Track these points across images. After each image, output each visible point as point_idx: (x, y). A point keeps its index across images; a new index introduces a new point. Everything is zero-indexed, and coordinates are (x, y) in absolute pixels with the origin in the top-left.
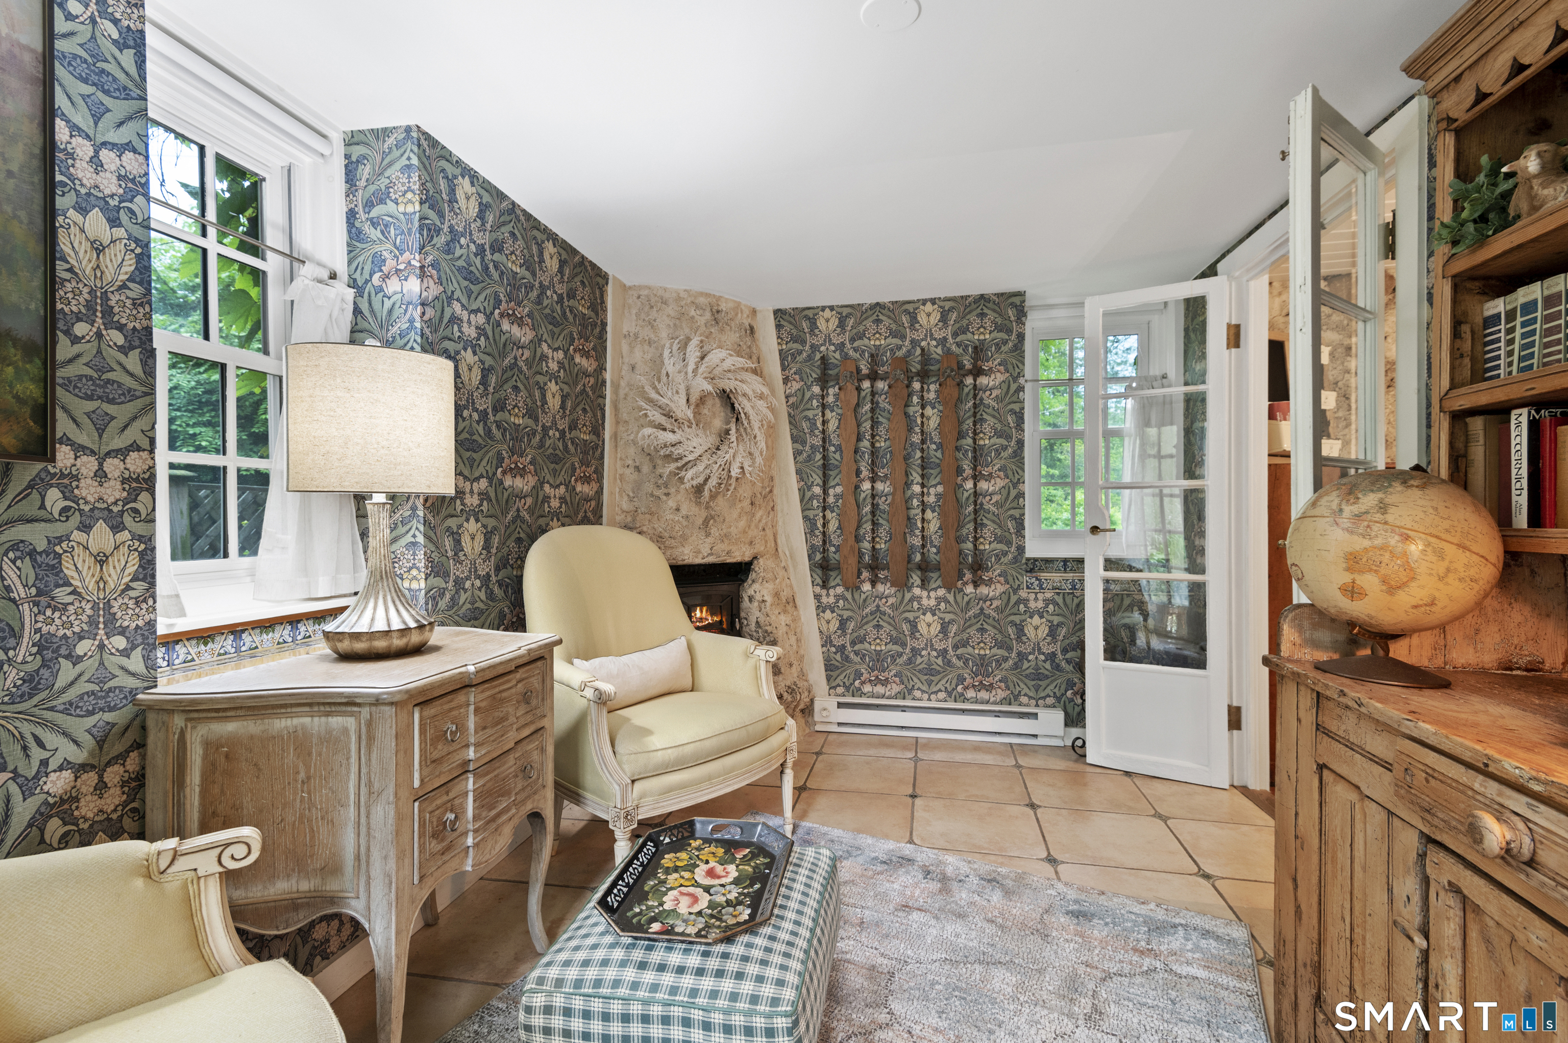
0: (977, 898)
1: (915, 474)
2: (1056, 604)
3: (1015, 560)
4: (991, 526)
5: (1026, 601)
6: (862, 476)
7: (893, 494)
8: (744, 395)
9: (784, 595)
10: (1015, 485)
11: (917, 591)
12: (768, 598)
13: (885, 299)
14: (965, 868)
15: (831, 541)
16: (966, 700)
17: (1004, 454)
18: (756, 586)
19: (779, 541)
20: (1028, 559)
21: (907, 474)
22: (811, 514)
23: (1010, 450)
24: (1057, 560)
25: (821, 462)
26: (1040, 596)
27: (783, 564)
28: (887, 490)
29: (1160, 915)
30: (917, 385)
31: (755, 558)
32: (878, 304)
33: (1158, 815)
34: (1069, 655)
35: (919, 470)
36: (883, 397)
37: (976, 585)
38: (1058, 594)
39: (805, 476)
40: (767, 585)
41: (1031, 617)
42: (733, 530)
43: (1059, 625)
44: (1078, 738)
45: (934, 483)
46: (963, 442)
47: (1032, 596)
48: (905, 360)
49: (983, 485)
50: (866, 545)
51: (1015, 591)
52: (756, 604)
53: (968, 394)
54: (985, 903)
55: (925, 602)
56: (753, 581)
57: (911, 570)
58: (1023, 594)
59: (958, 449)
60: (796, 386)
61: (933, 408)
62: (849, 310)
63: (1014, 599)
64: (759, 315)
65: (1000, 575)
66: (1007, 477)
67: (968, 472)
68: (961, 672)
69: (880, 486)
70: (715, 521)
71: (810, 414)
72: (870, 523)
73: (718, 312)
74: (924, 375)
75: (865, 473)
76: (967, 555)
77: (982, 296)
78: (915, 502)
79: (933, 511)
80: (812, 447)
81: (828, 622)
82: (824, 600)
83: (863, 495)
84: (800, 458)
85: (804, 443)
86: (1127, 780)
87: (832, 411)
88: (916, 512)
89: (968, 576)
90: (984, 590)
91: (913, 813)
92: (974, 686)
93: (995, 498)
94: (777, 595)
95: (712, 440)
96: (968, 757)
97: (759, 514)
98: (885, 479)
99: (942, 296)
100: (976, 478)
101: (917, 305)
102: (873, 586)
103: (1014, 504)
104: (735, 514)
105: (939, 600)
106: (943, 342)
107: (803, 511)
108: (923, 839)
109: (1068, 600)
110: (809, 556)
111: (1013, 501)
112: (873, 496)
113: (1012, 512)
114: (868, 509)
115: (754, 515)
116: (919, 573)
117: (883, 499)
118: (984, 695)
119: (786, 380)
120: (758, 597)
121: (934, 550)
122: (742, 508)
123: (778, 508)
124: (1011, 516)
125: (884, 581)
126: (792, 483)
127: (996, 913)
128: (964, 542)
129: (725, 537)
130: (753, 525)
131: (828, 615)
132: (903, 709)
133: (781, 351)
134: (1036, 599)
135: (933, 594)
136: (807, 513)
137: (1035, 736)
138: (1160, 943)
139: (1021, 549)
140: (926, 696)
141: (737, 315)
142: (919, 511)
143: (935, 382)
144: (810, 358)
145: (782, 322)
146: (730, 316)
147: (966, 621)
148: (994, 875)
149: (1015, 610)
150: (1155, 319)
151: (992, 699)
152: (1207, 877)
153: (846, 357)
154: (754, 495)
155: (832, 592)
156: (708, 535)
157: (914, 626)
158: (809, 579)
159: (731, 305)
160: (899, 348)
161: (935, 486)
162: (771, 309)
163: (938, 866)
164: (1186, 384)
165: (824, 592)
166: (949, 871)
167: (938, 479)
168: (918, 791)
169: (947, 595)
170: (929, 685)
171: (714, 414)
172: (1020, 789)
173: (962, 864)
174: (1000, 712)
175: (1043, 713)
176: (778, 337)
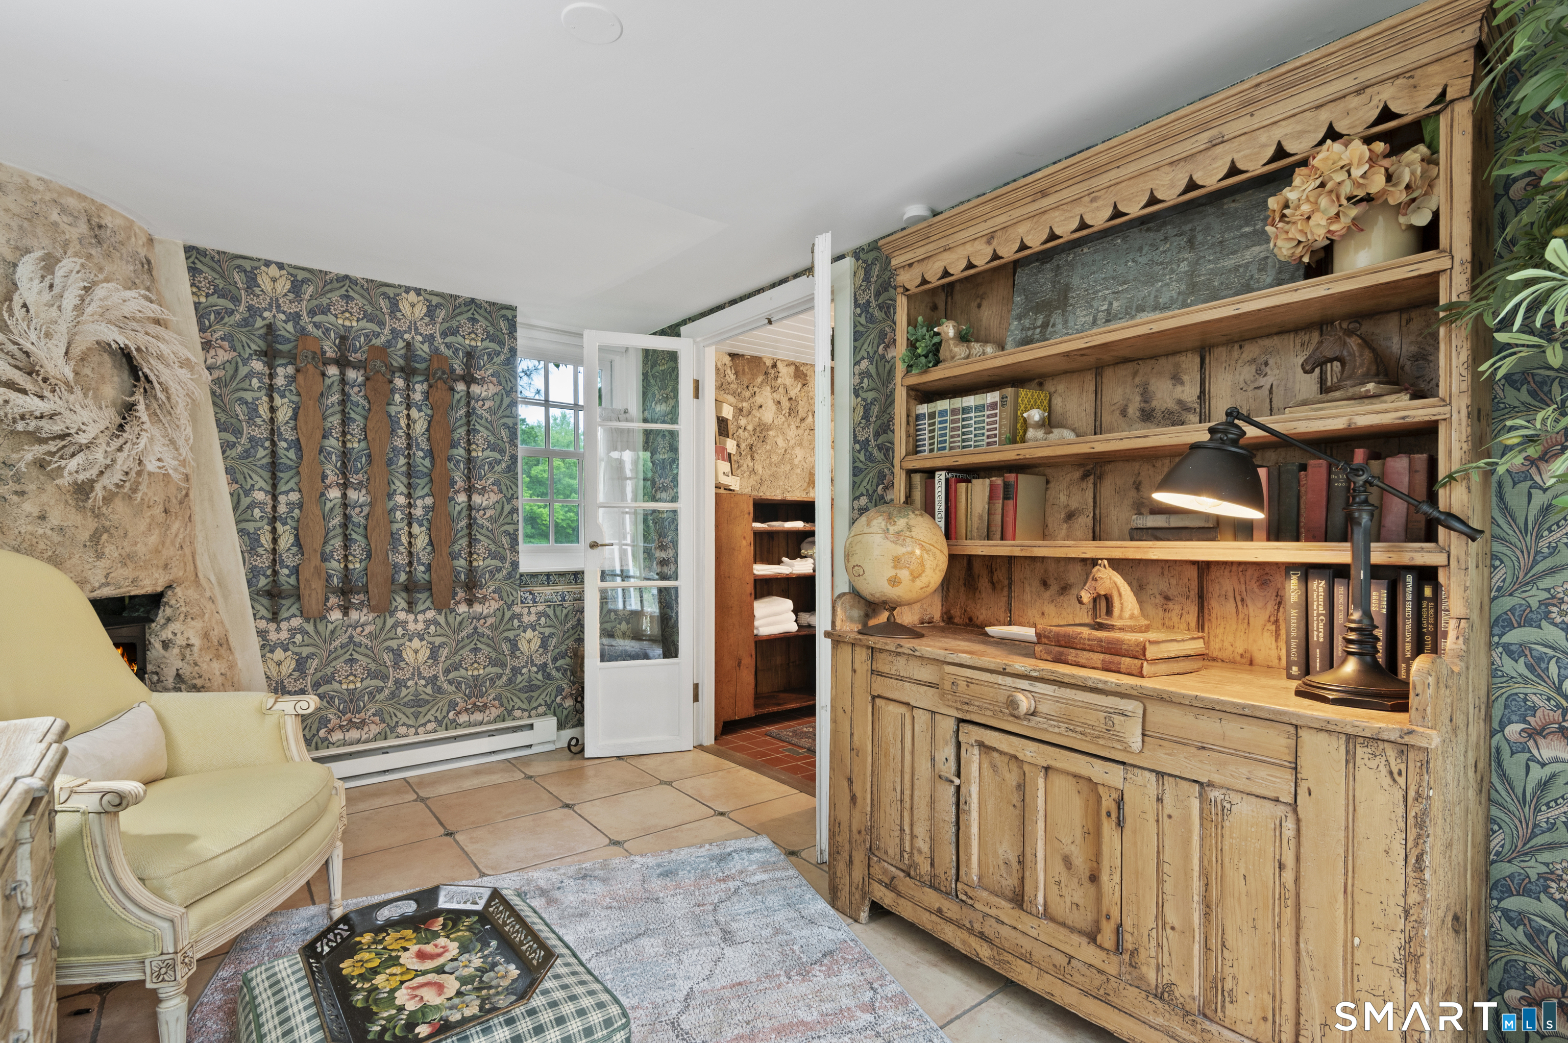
0: (584, 896)
1: (398, 483)
2: (547, 616)
3: (510, 576)
4: (485, 541)
5: (519, 616)
6: (328, 482)
7: (371, 504)
8: (160, 357)
9: (215, 635)
10: (509, 501)
11: (401, 615)
12: (196, 641)
13: (358, 272)
14: (555, 877)
15: (282, 561)
16: (458, 726)
17: (498, 468)
18: (175, 626)
19: (198, 563)
20: (521, 575)
21: (390, 483)
22: (250, 527)
23: (504, 465)
24: (541, 574)
25: (267, 460)
26: (533, 610)
27: (208, 594)
28: (362, 499)
29: (716, 850)
30: (399, 382)
31: (170, 587)
32: (346, 277)
33: (662, 783)
34: (558, 664)
35: (405, 481)
36: (356, 389)
37: (470, 603)
38: (549, 606)
39: (240, 477)
40: (193, 623)
41: (524, 631)
42: (141, 549)
43: (551, 635)
44: (572, 739)
45: (421, 494)
46: (455, 452)
47: (526, 610)
48: (382, 352)
49: (477, 499)
50: (335, 565)
51: (509, 607)
52: (176, 651)
53: (459, 401)
54: (593, 896)
55: (411, 626)
56: (169, 620)
57: (394, 592)
58: (517, 609)
59: (450, 459)
60: (223, 356)
61: (420, 410)
62: (307, 275)
63: (508, 614)
64: (158, 247)
65: (494, 592)
66: (501, 491)
67: (460, 484)
68: (452, 697)
69: (353, 495)
70: (111, 535)
71: (248, 396)
72: (340, 538)
73: (100, 227)
74: (408, 372)
75: (331, 478)
76: (459, 573)
77: (473, 300)
78: (399, 515)
79: (421, 525)
80: (251, 439)
81: (279, 664)
82: (273, 636)
83: (329, 505)
84: (233, 453)
85: (238, 433)
86: (621, 762)
87: (283, 396)
88: (400, 526)
89: (461, 594)
90: (478, 608)
91: (463, 849)
92: (467, 710)
93: (489, 513)
94: (206, 636)
95: (109, 417)
96: (476, 782)
97: (176, 526)
98: (359, 486)
99: (429, 289)
100: (470, 490)
101: (398, 291)
102: (346, 614)
103: (508, 520)
104: (142, 526)
105: (428, 623)
106: (430, 339)
107: (237, 523)
108: (493, 868)
109: (558, 612)
110: (248, 581)
111: (507, 516)
112: (345, 506)
113: (506, 527)
114: (337, 521)
115: (168, 527)
116: (404, 595)
117: (358, 510)
118: (477, 716)
119: (207, 346)
120: (180, 641)
121: (422, 568)
122: (152, 517)
123: (197, 518)
124: (505, 532)
125: (359, 607)
126: (222, 486)
127: (608, 900)
128: (456, 558)
129: (127, 559)
130: (168, 542)
131: (279, 654)
132: (385, 751)
133: (197, 305)
134: (529, 613)
135: (420, 617)
136: (244, 525)
137: (531, 746)
138: (730, 869)
139: (515, 565)
140: (413, 730)
141: (129, 238)
142: (404, 525)
143: (422, 382)
144: (246, 323)
145: (199, 266)
146: (119, 238)
147: (458, 642)
148: (583, 872)
149: (509, 626)
150: (617, 359)
151: (486, 719)
152: (722, 814)
153: (302, 333)
154: (168, 499)
155: (284, 625)
156: (100, 556)
157: (398, 655)
158: (250, 611)
159: (119, 222)
160: (378, 335)
161: (423, 497)
162: (181, 243)
163: (529, 884)
164: (645, 420)
165: (272, 626)
166: (542, 883)
167: (426, 490)
168: (451, 828)
169: (438, 617)
170: (416, 718)
171: (103, 377)
172: (546, 796)
173: (549, 874)
174: (497, 730)
175: (538, 723)
176: (192, 285)
